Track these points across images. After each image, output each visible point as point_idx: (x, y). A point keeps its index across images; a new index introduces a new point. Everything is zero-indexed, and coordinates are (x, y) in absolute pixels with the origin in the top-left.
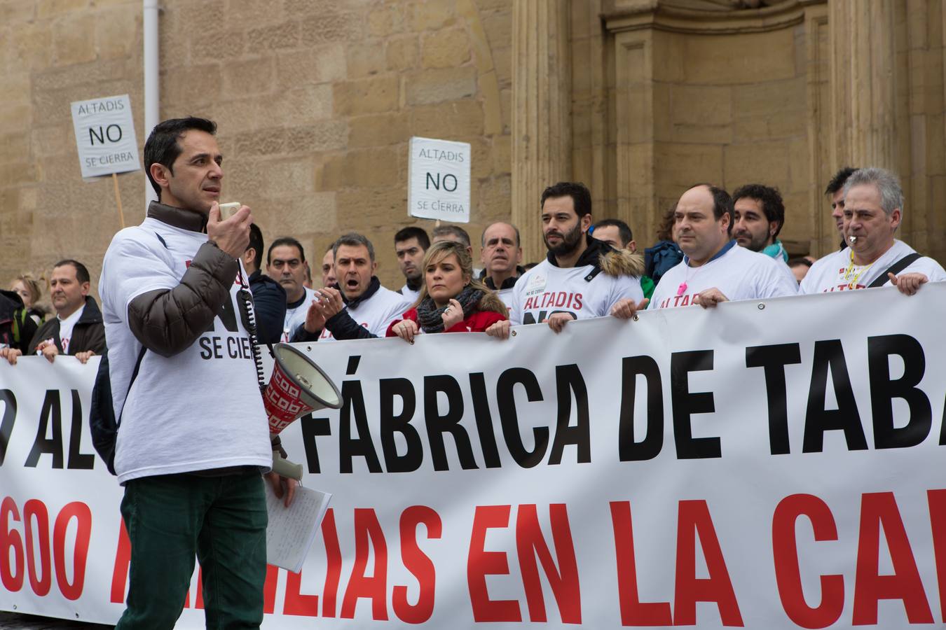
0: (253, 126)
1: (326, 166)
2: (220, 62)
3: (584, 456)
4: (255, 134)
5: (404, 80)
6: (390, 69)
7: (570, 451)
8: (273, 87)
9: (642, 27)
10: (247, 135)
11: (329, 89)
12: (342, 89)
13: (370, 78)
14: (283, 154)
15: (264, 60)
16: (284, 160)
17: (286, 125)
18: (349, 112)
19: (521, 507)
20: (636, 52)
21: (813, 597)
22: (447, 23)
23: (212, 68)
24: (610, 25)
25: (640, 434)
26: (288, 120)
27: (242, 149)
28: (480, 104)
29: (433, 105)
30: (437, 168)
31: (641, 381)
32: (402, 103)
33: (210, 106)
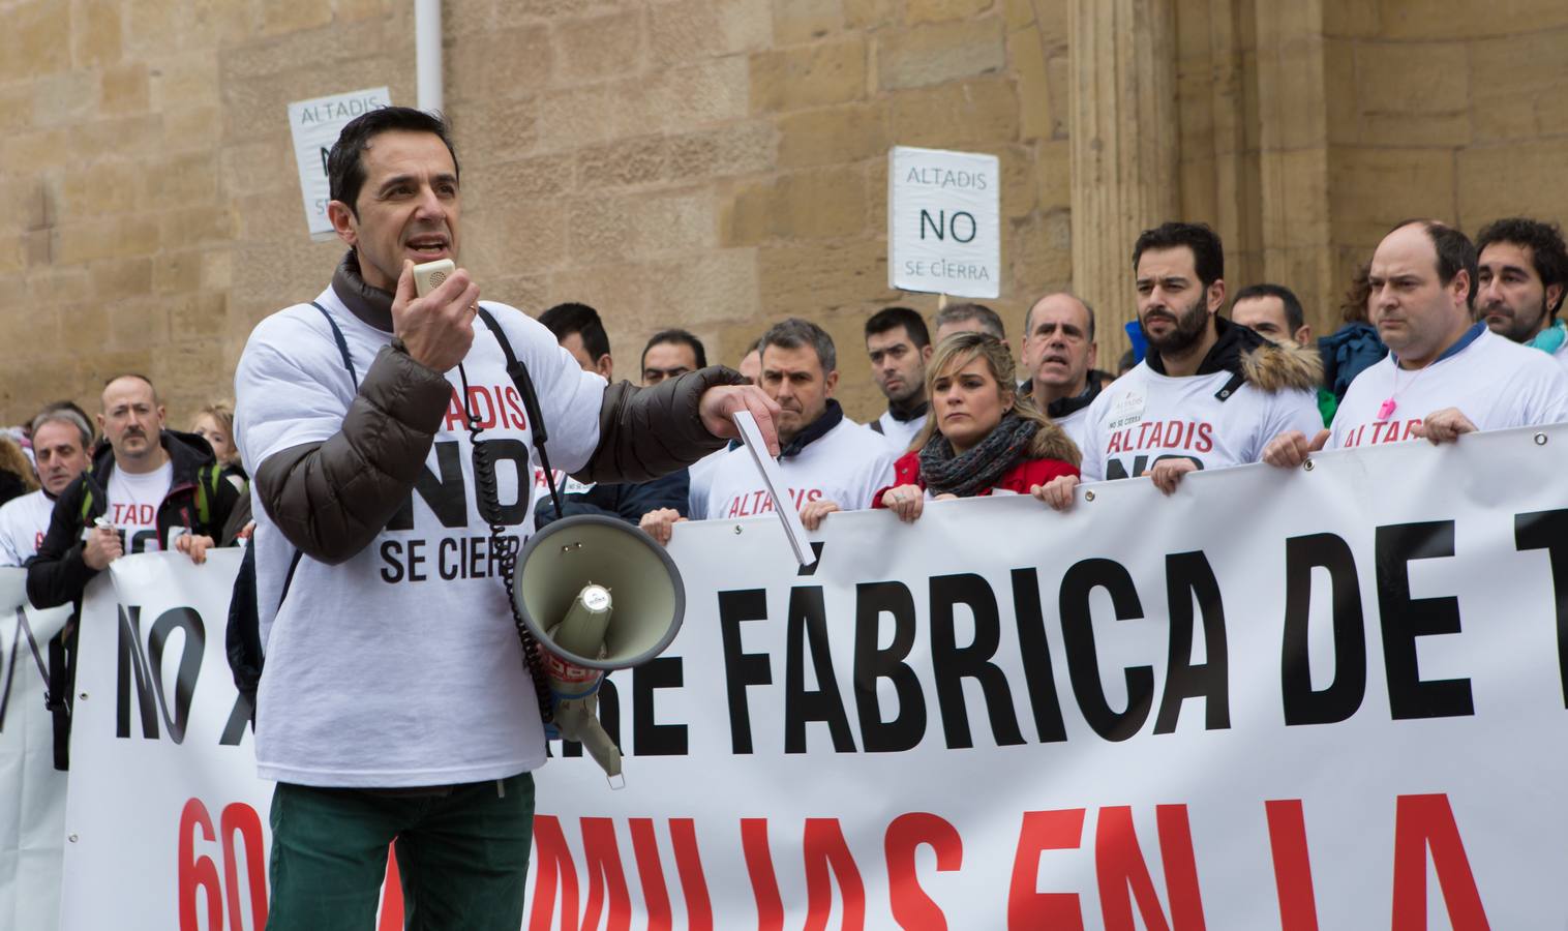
0: (609, 133)
1: (739, 201)
2: (548, 22)
3: (1218, 718)
4: (613, 148)
5: (874, 46)
6: (850, 26)
7: (1194, 709)
8: (644, 64)
10: (598, 150)
11: (742, 65)
12: (767, 65)
13: (814, 45)
14: (663, 182)
15: (626, 17)
16: (664, 192)
17: (667, 130)
18: (778, 105)
19: (1103, 811)
23: (535, 33)
25: (1322, 674)
26: (670, 118)
27: (590, 174)
28: (1013, 84)
29: (928, 88)
30: (941, 201)
31: (1321, 581)
32: (872, 86)
33: (531, 100)
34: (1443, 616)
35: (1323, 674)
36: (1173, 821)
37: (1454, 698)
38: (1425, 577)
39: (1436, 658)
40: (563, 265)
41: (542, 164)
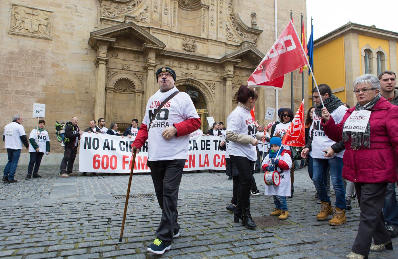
0: (20, 89)
1: (39, 100)
2: (11, 76)
3: (197, 150)
4: (21, 91)
5: (59, 88)
6: (56, 86)
8: (26, 83)
9: (112, 90)
10: (18, 91)
11: (41, 86)
12: (45, 87)
13: (51, 86)
14: (28, 96)
15: (24, 78)
16: (28, 97)
17: (29, 91)
18: (46, 91)
20: (110, 94)
21: (217, 164)
22: (69, 81)
23: (9, 76)
24: (106, 89)
26: (29, 89)
27: (16, 93)
28: (75, 95)
29: (65, 93)
32: (59, 91)
33: (7, 83)
34: (209, 145)
35: (203, 148)
36: (194, 156)
37: (209, 149)
38: (208, 143)
39: (208, 147)
40: (11, 102)
41: (8, 91)
